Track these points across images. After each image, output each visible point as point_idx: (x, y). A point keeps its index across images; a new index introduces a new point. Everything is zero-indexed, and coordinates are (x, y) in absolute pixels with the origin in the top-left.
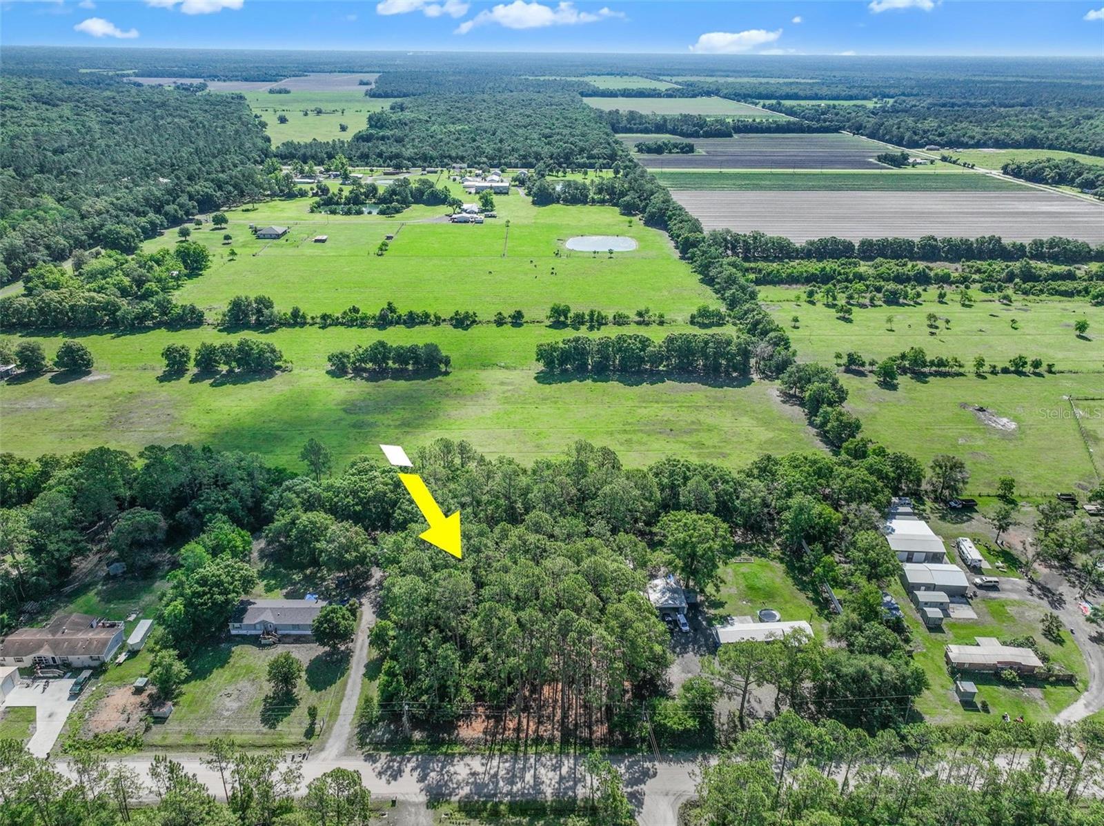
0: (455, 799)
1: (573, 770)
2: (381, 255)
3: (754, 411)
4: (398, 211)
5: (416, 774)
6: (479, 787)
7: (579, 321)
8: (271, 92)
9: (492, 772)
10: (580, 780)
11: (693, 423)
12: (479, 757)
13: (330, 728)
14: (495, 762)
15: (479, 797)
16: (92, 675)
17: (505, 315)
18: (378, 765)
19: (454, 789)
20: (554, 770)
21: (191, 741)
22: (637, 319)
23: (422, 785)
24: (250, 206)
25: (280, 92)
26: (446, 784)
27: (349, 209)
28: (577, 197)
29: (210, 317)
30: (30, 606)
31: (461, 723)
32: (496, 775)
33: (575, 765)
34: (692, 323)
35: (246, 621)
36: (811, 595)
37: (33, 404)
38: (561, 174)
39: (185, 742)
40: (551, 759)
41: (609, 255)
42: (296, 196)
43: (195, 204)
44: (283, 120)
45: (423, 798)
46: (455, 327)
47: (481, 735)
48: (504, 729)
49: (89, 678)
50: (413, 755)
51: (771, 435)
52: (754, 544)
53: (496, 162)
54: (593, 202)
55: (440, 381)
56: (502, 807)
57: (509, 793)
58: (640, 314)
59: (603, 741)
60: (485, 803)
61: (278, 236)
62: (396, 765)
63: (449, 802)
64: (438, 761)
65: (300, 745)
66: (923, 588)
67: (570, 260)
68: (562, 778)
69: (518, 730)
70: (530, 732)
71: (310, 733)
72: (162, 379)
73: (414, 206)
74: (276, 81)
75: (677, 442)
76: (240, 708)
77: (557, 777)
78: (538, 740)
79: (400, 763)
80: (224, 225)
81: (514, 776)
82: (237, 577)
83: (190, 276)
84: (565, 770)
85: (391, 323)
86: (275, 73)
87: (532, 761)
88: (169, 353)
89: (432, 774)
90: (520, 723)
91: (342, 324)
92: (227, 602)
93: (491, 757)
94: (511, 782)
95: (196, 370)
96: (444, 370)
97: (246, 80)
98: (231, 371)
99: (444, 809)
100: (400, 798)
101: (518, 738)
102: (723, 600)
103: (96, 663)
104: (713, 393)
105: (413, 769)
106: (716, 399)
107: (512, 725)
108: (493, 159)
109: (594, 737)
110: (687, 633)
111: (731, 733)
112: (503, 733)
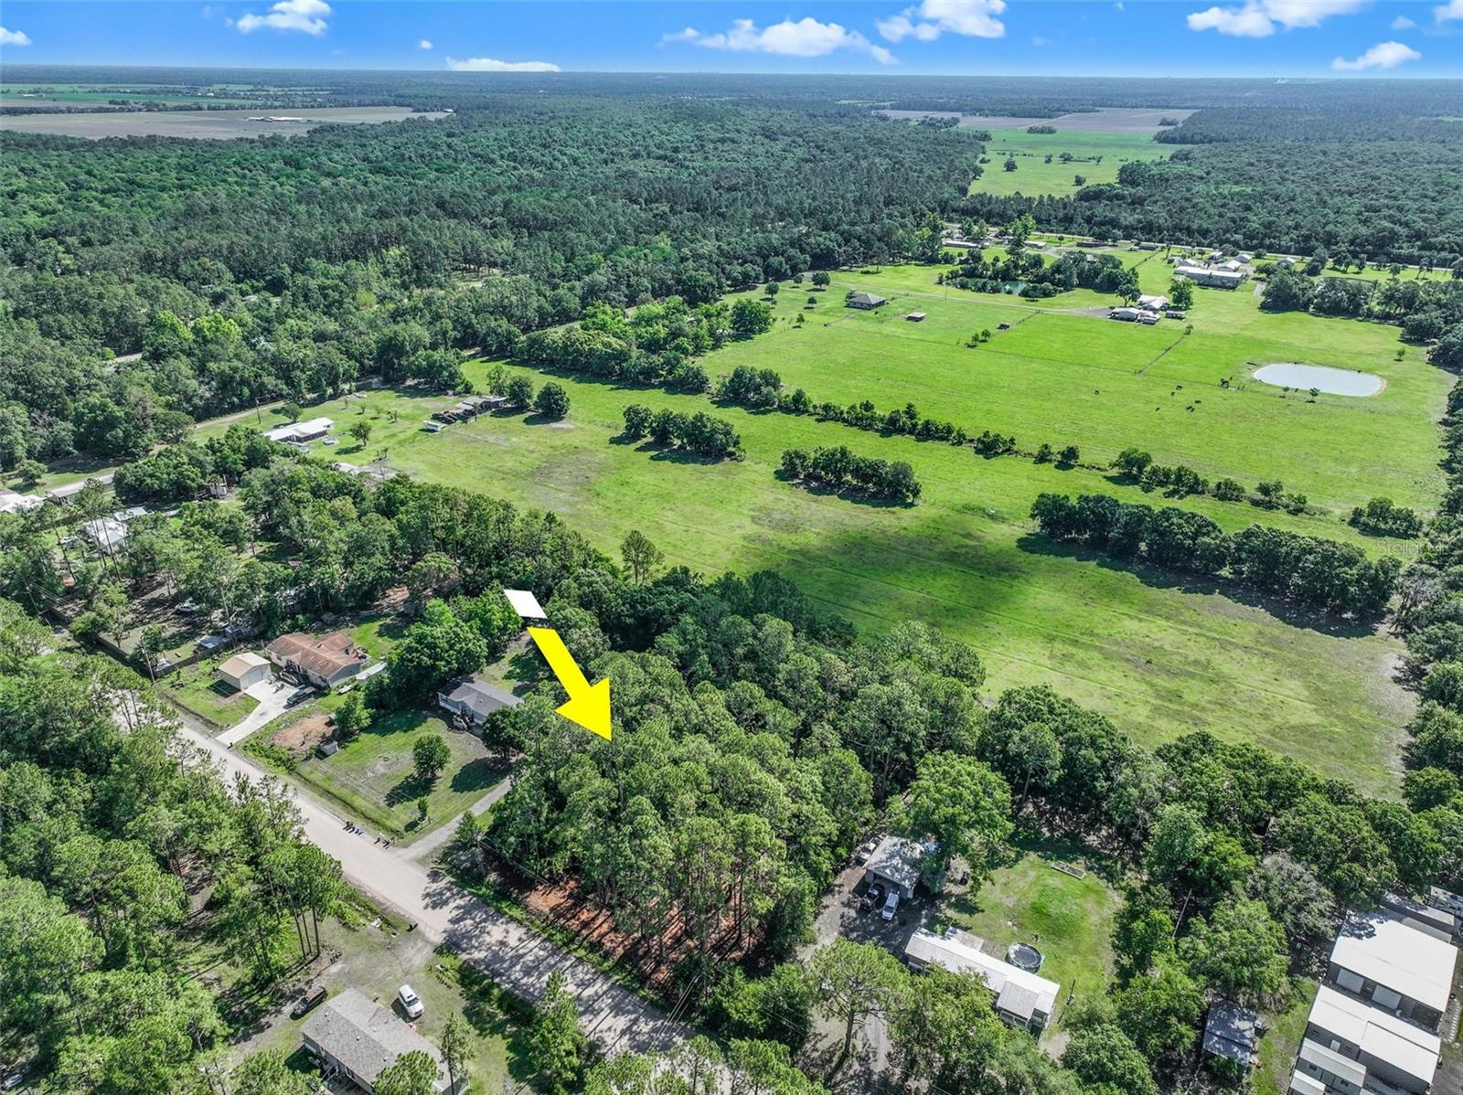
0: (464, 956)
1: (598, 997)
2: (973, 347)
3: (1321, 676)
4: (1046, 294)
5: (455, 913)
6: (496, 957)
7: (1161, 479)
8: (1031, 131)
9: (521, 952)
10: (592, 1012)
11: (1196, 662)
12: (524, 930)
13: (431, 830)
14: (532, 944)
15: (486, 969)
16: (313, 693)
17: (1054, 449)
18: (434, 886)
19: (473, 947)
20: (578, 986)
21: (326, 785)
22: (1259, 496)
23: (450, 926)
24: (873, 269)
25: (1042, 131)
26: (470, 939)
27: (984, 285)
28: (1345, 306)
29: (714, 386)
30: (328, 617)
31: (540, 887)
32: (522, 956)
33: (604, 993)
34: (1354, 523)
35: (451, 697)
36: (1126, 961)
37: (491, 439)
38: (1352, 268)
39: (322, 783)
40: (587, 973)
41: (1310, 397)
42: (939, 262)
43: (808, 258)
44: (1010, 167)
45: (438, 939)
46: (978, 451)
47: (547, 910)
48: (574, 917)
49: (309, 696)
50: (470, 893)
51: (1315, 719)
52: (1110, 857)
53: (1255, 242)
54: (1369, 315)
55: (894, 513)
56: (496, 991)
57: (516, 984)
58: (1264, 490)
59: (660, 987)
60: (485, 977)
61: (869, 307)
62: (448, 894)
63: (456, 956)
64: (486, 912)
65: (396, 832)
66: (1336, 1044)
67: (1240, 394)
68: (578, 998)
69: (585, 925)
70: (595, 934)
71: (411, 826)
72: (615, 441)
73: (1078, 291)
74: (1050, 117)
75: (1144, 681)
76: (384, 775)
77: (576, 994)
78: (595, 947)
79: (453, 895)
80: (823, 286)
81: (537, 968)
82: (458, 647)
83: (736, 338)
84: (589, 992)
85: (901, 431)
86: (1057, 106)
87: (568, 963)
88: (631, 413)
89: (469, 922)
90: (594, 919)
91: (844, 421)
92: (434, 667)
93: (534, 937)
94: (527, 973)
95: (650, 439)
96: (909, 501)
97: (1014, 115)
98: (681, 447)
99: (448, 961)
100: (421, 927)
101: (578, 934)
102: (981, 906)
103: (323, 684)
104: (1276, 632)
105: (458, 908)
106: (1275, 642)
107: (583, 917)
108: (1252, 238)
109: (654, 976)
110: (886, 921)
111: (816, 1066)
112: (568, 920)
